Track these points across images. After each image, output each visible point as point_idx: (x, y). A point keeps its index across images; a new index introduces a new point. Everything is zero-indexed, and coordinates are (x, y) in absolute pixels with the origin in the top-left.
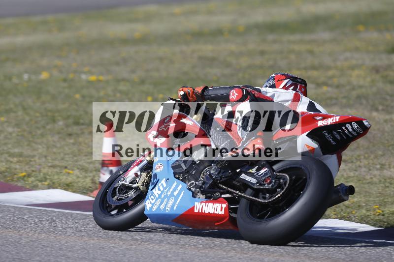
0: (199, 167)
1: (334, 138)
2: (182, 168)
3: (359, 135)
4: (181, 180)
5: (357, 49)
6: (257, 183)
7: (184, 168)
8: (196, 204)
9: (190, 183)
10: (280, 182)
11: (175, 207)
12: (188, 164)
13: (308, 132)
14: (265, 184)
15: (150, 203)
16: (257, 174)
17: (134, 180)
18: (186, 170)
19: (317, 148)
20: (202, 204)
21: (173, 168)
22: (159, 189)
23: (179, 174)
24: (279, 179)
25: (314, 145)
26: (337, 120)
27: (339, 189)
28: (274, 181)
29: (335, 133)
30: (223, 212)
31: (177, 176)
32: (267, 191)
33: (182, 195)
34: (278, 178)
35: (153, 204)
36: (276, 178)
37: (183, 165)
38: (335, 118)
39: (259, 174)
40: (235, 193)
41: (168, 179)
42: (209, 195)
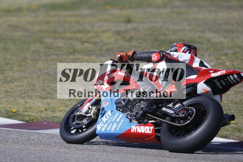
0: (133, 103)
1: (221, 85)
2: (122, 103)
3: (238, 82)
4: (121, 112)
5: (106, 20)
6: (174, 113)
7: (124, 104)
8: (133, 127)
9: (127, 113)
10: (189, 113)
11: (118, 129)
12: (126, 101)
13: (205, 81)
14: (179, 114)
15: (99, 126)
16: (174, 108)
17: (87, 112)
18: (125, 105)
19: (210, 91)
20: (137, 127)
21: (116, 104)
22: (106, 117)
23: (120, 108)
24: (189, 110)
25: (208, 89)
26: (224, 73)
27: (225, 117)
28: (185, 112)
29: (222, 81)
30: (151, 132)
31: (119, 109)
32: (181, 118)
33: (122, 121)
34: (187, 110)
35: (102, 127)
36: (186, 110)
37: (123, 102)
38: (222, 71)
39: (175, 108)
40: (158, 119)
41: (112, 111)
42: (141, 121)
